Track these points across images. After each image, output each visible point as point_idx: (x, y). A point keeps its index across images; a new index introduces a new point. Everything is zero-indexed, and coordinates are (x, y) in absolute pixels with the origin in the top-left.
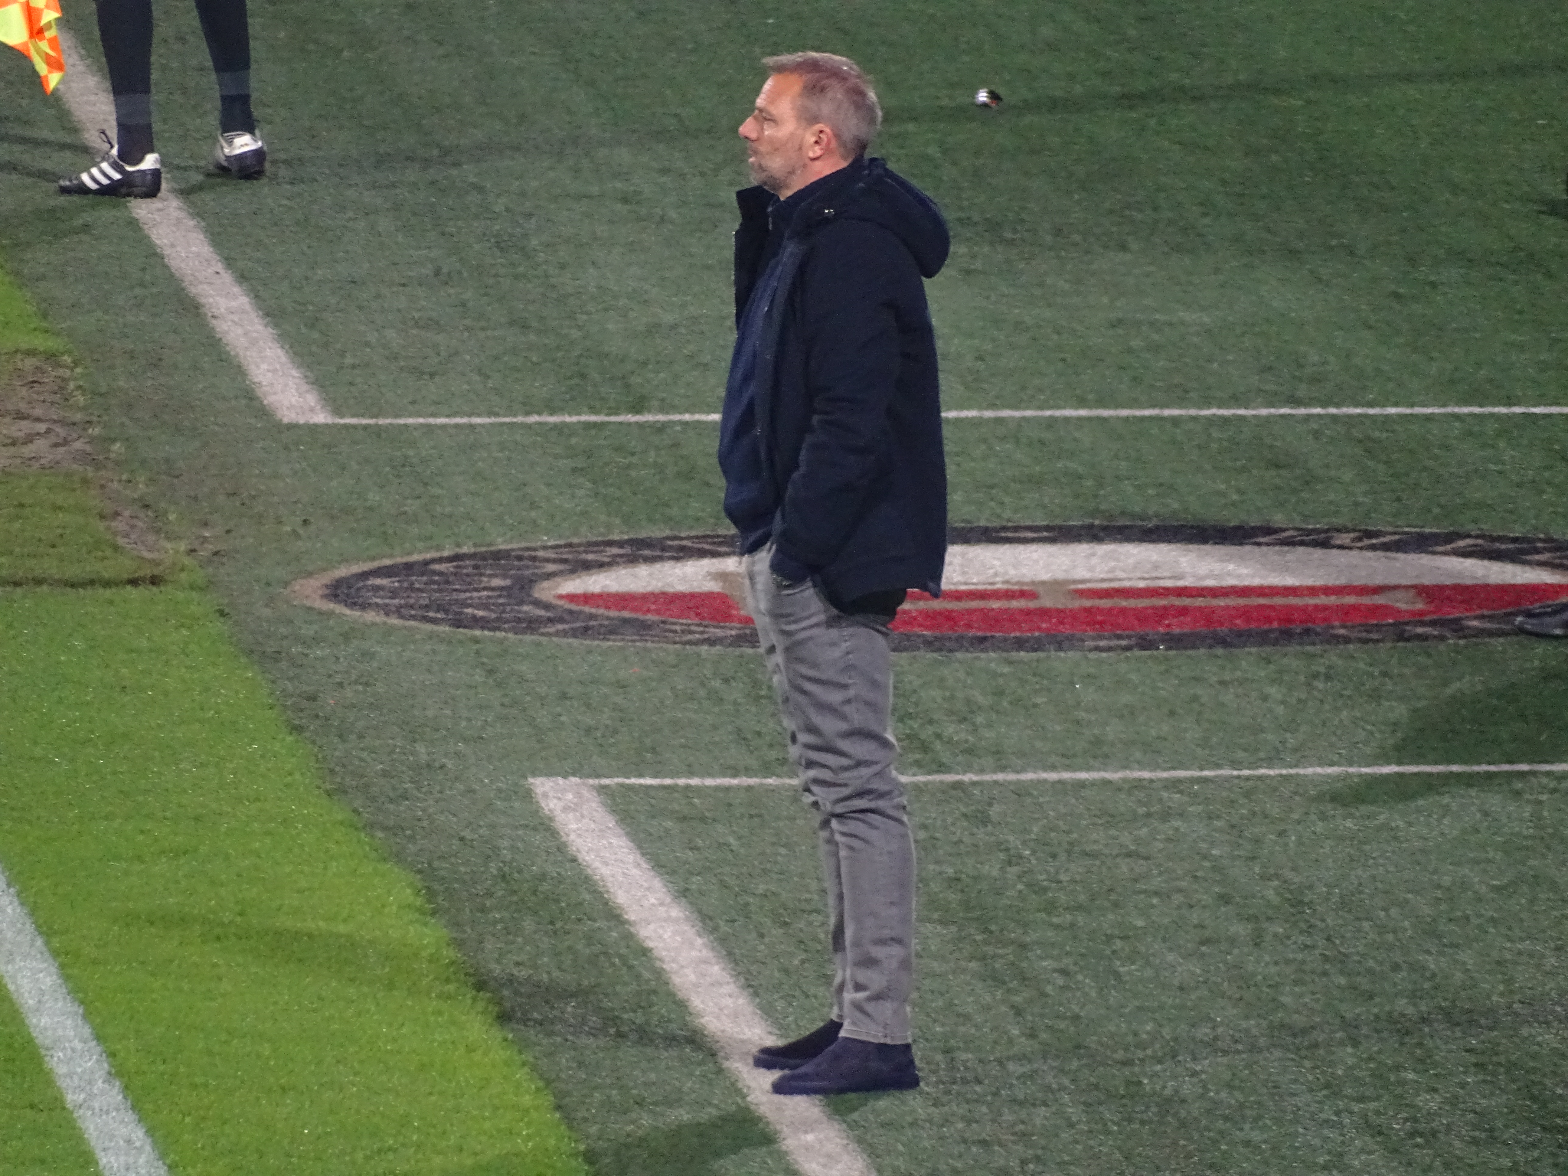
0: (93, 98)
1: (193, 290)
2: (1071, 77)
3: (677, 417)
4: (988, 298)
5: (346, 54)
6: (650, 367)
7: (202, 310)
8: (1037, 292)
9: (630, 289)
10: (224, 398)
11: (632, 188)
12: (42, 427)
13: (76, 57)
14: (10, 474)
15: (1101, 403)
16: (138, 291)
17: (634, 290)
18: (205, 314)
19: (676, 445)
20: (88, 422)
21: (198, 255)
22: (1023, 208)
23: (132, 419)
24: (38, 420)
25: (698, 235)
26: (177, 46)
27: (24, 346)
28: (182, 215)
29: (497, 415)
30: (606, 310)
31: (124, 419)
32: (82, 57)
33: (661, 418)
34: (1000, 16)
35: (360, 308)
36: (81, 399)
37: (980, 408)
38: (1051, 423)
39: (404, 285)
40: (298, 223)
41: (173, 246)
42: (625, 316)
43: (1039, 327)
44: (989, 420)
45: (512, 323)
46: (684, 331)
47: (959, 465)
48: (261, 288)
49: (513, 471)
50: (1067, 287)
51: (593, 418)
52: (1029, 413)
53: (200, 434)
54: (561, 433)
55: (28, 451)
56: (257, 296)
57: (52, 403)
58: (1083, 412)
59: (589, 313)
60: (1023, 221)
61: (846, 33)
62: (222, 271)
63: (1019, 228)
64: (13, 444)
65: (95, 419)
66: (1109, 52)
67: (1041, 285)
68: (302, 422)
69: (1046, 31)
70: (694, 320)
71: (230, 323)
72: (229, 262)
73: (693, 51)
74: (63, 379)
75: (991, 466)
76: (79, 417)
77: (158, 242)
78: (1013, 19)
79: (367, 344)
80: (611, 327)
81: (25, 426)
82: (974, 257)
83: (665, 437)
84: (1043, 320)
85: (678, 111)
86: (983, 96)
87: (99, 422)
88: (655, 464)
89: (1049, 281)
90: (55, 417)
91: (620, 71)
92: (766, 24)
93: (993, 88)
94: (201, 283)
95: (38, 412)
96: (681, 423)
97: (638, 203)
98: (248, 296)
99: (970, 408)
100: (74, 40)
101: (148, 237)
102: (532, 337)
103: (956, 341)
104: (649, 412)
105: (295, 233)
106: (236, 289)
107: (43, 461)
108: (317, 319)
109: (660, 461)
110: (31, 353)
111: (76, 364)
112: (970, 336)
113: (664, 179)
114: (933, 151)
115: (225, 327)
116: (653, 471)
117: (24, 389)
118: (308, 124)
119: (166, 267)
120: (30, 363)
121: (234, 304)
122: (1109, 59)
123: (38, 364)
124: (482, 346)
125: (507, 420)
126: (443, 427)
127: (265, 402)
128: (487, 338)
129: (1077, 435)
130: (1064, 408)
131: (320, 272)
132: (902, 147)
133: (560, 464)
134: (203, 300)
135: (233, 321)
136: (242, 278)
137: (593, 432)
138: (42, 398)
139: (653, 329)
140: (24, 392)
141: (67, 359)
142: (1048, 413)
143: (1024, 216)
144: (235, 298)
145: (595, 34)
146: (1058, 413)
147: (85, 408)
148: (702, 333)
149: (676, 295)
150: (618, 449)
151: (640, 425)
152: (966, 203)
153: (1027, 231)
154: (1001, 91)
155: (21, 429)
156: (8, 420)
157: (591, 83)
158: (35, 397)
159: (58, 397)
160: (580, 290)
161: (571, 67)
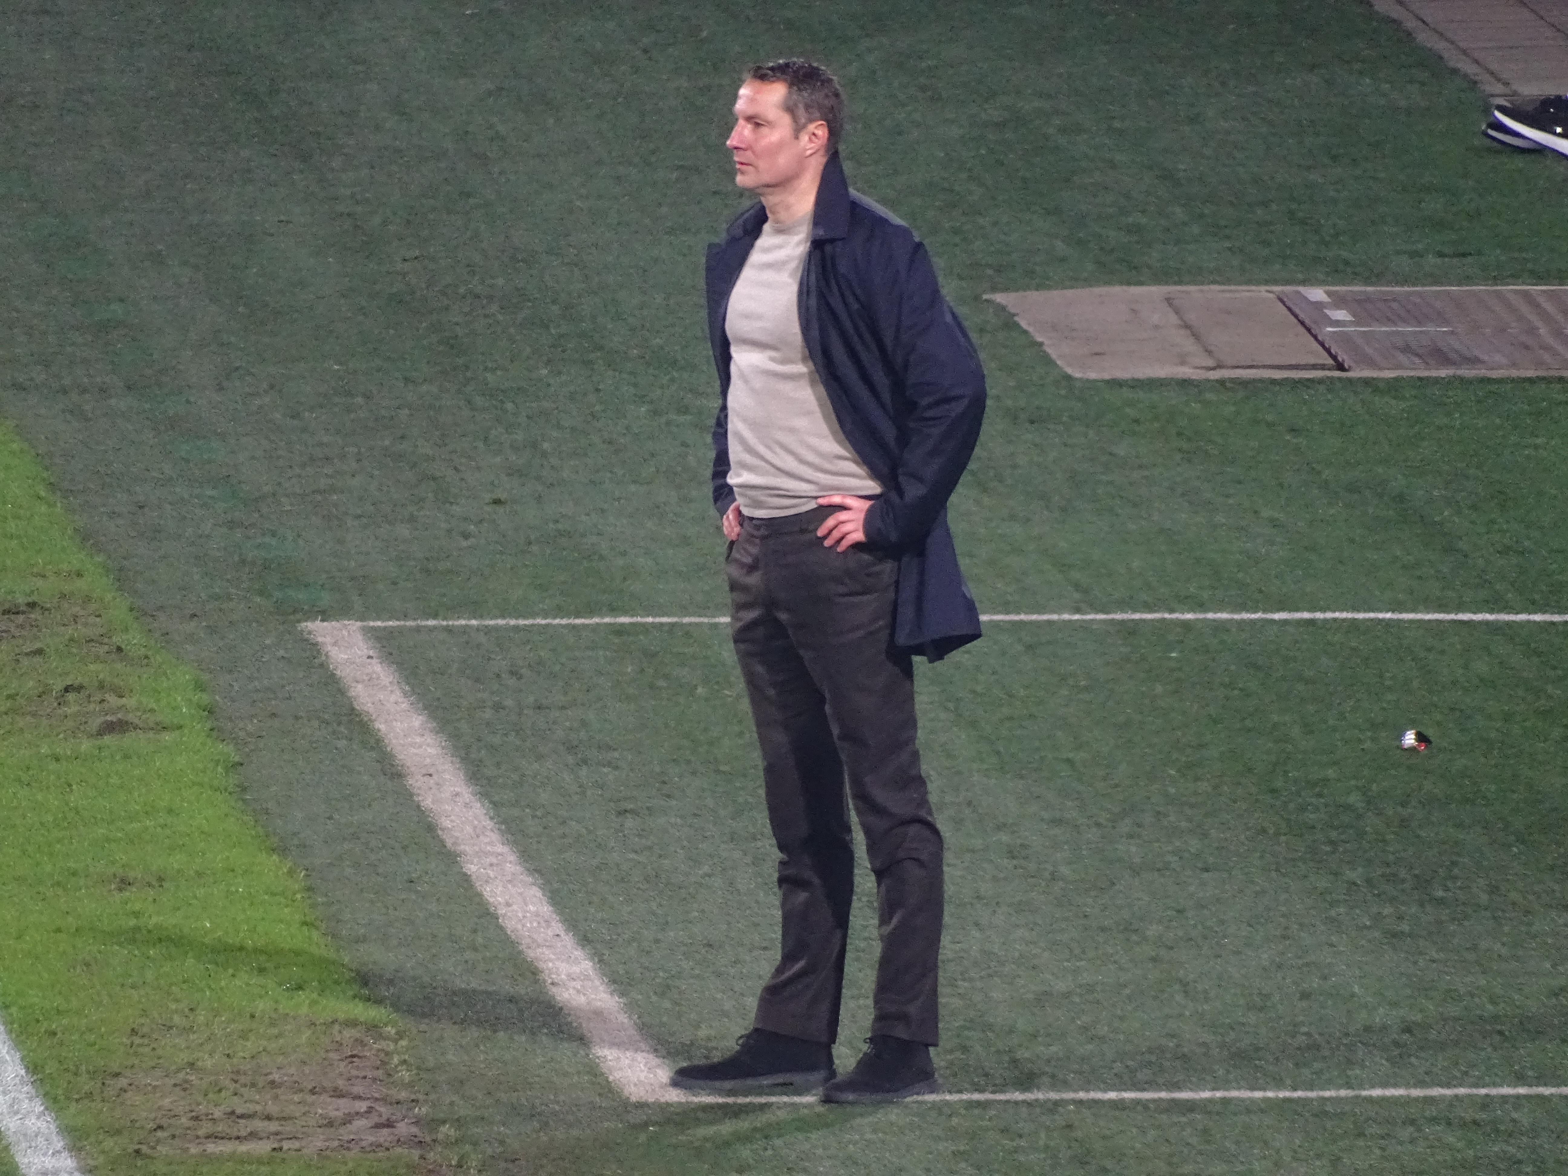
0: (418, 740)
1: (531, 954)
2: (1507, 717)
3: (1071, 1095)
4: (1415, 963)
5: (700, 690)
6: (1040, 1039)
7: (541, 977)
8: (1471, 956)
9: (1017, 954)
10: (566, 1074)
11: (1019, 841)
12: (362, 1106)
13: (398, 693)
14: (327, 1158)
15: (1541, 1080)
16: (469, 955)
17: (1021, 956)
18: (545, 981)
19: (1069, 1127)
20: (413, 1101)
21: (537, 914)
22: (1454, 863)
23: (463, 1097)
24: (359, 1098)
25: (1093, 893)
26: (512, 682)
27: (341, 1016)
28: (519, 869)
30: (990, 976)
31: (455, 1098)
32: (405, 694)
33: (1054, 1096)
34: (1429, 650)
35: (719, 975)
36: (405, 1075)
37: (1407, 1086)
38: (1486, 1103)
39: (765, 949)
40: (647, 879)
41: (508, 905)
42: (1011, 984)
43: (1472, 995)
44: (1417, 1099)
46: (1077, 1000)
47: (1383, 1149)
48: (607, 952)
49: (887, 1155)
50: (1504, 951)
51: (976, 1096)
52: (1462, 1091)
53: (540, 1114)
54: (940, 1113)
55: (345, 1133)
56: (601, 961)
57: (374, 1080)
58: (1522, 1091)
59: (971, 980)
60: (1455, 878)
61: (1258, 668)
62: (562, 933)
63: (1449, 884)
64: (330, 1124)
65: (421, 1097)
66: (1550, 689)
67: (1475, 948)
68: (651, 1100)
69: (1481, 666)
70: (1090, 988)
71: (571, 991)
72: (572, 924)
73: (1087, 689)
74: (387, 1054)
75: (1419, 1149)
76: (403, 1095)
77: (491, 900)
78: (1443, 652)
79: (725, 1014)
80: (996, 995)
81: (344, 1106)
82: (1400, 918)
83: (1057, 1117)
84: (1478, 988)
85: (1071, 755)
86: (1410, 739)
87: (426, 1101)
88: (1047, 1147)
89: (1484, 945)
90: (376, 1095)
91: (1006, 711)
92: (1171, 658)
93: (1423, 730)
94: (539, 946)
95: (357, 1089)
96: (1074, 1102)
97: (1025, 858)
98: (592, 959)
99: (1395, 1086)
100: (397, 675)
101: (480, 895)
103: (1381, 1010)
104: (1039, 1089)
105: (643, 891)
106: (578, 953)
107: (364, 1144)
108: (668, 987)
109: (1052, 1144)
110: (352, 1023)
111: (400, 1035)
112: (1394, 1005)
113: (1057, 831)
114: (1354, 799)
115: (566, 995)
116: (1043, 1156)
117: (342, 1065)
118: (658, 769)
119: (502, 928)
120: (349, 1034)
121: (576, 969)
122: (1550, 697)
123: (358, 1035)
124: (853, 1016)
127: (611, 1078)
128: (859, 1007)
129: (1515, 1115)
130: (1501, 1086)
131: (672, 934)
132: (1320, 795)
133: (940, 1148)
134: (541, 965)
135: (574, 988)
136: (585, 940)
137: (976, 1112)
138: (363, 1074)
139: (1043, 998)
140: (342, 1067)
141: (390, 1030)
142: (1483, 1091)
143: (1456, 871)
144: (577, 962)
145: (978, 668)
146: (1494, 1091)
147: (411, 1085)
148: (1098, 1002)
149: (1068, 961)
150: (1004, 1131)
151: (1029, 1104)
152: (1391, 858)
153: (1460, 888)
154: (1430, 733)
155: (339, 1108)
156: (324, 1097)
157: (974, 724)
158: (354, 1072)
159: (380, 1073)
160: (962, 954)
161: (951, 705)
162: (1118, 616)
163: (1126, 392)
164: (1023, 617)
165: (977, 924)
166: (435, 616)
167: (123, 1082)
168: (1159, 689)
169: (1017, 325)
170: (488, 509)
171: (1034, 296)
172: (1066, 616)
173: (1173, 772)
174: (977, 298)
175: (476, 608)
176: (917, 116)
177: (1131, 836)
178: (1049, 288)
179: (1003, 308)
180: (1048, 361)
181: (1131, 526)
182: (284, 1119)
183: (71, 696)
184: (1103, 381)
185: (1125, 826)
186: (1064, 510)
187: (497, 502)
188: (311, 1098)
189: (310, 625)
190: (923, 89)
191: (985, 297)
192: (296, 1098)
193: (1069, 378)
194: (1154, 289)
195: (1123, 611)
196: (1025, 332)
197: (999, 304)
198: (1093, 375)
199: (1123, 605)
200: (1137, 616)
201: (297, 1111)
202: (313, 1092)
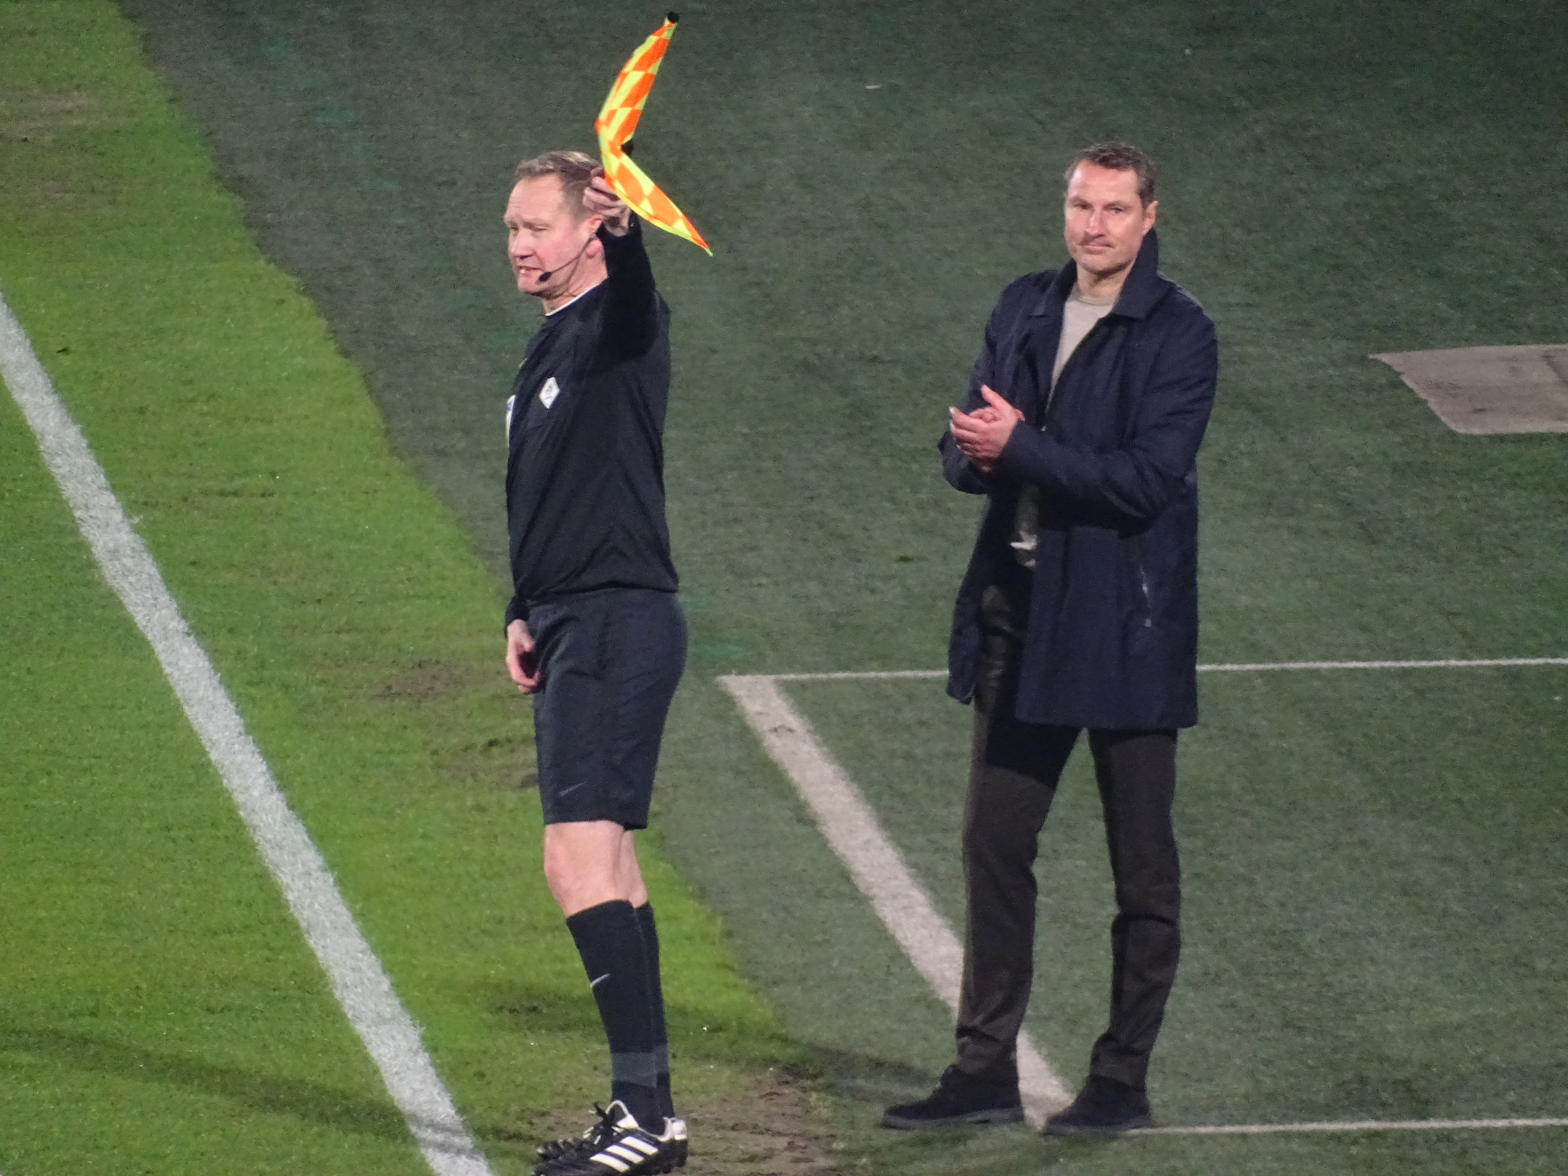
0: (831, 788)
3: (1464, 1124)
9: (1411, 987)
11: (1411, 879)
12: (782, 1142)
17: (1416, 988)
19: (1464, 1153)
20: (831, 1136)
24: (779, 1134)
25: (1483, 928)
29: (1270, 1122)
30: (1386, 1009)
31: (872, 1133)
33: (1448, 1124)
36: (822, 1112)
42: (1406, 1016)
45: (1286, 1025)
46: (1470, 1031)
51: (1375, 1125)
55: (767, 1168)
57: (793, 1116)
59: (1367, 1013)
64: (751, 1159)
65: (839, 1132)
70: (1482, 1020)
73: (1474, 732)
74: (804, 1092)
76: (821, 1131)
77: (904, 942)
80: (1391, 1027)
81: (764, 1141)
83: (1452, 1144)
85: (1460, 796)
87: (844, 1136)
90: (796, 1131)
91: (1397, 754)
92: (1554, 702)
94: (950, 986)
95: (777, 1125)
97: (1418, 894)
101: (893, 938)
102: (1309, 1039)
108: (1073, 1024)
110: (769, 1062)
111: (817, 1074)
113: (1446, 869)
117: (761, 1102)
119: (914, 969)
120: (767, 1072)
123: (775, 1074)
125: (1281, 1128)
126: (1211, 1136)
137: (1375, 1140)
138: (782, 1111)
139: (1437, 1030)
140: (762, 1105)
141: (808, 1069)
145: (1370, 715)
147: (829, 1121)
148: (1490, 1033)
149: (1461, 993)
150: (1401, 1159)
151: (1424, 1132)
155: (759, 1144)
156: (744, 1134)
157: (1367, 767)
158: (774, 1109)
159: (798, 1111)
160: (1358, 988)
161: (1344, 750)
162: (1504, 662)
163: (1509, 448)
164: (1412, 664)
165: (1372, 960)
166: (847, 668)
167: (551, 1121)
168: (1544, 731)
169: (1402, 384)
170: (896, 566)
171: (1418, 356)
172: (1453, 663)
173: (1558, 811)
174: (1363, 359)
175: (886, 661)
176: (1303, 185)
177: (1518, 872)
178: (1432, 347)
179: (1388, 367)
180: (1433, 418)
181: (1515, 575)
182: (706, 1154)
183: (495, 750)
184: (1485, 436)
185: (1512, 863)
186: (1449, 560)
187: (905, 559)
188: (733, 1134)
189: (724, 679)
190: (1308, 158)
191: (1371, 357)
192: (718, 1135)
193: (1452, 434)
194: (1533, 347)
195: (1509, 657)
196: (1410, 390)
197: (1385, 364)
198: (1476, 431)
199: (1508, 652)
200: (1521, 662)
201: (720, 1147)
202: (733, 1128)
